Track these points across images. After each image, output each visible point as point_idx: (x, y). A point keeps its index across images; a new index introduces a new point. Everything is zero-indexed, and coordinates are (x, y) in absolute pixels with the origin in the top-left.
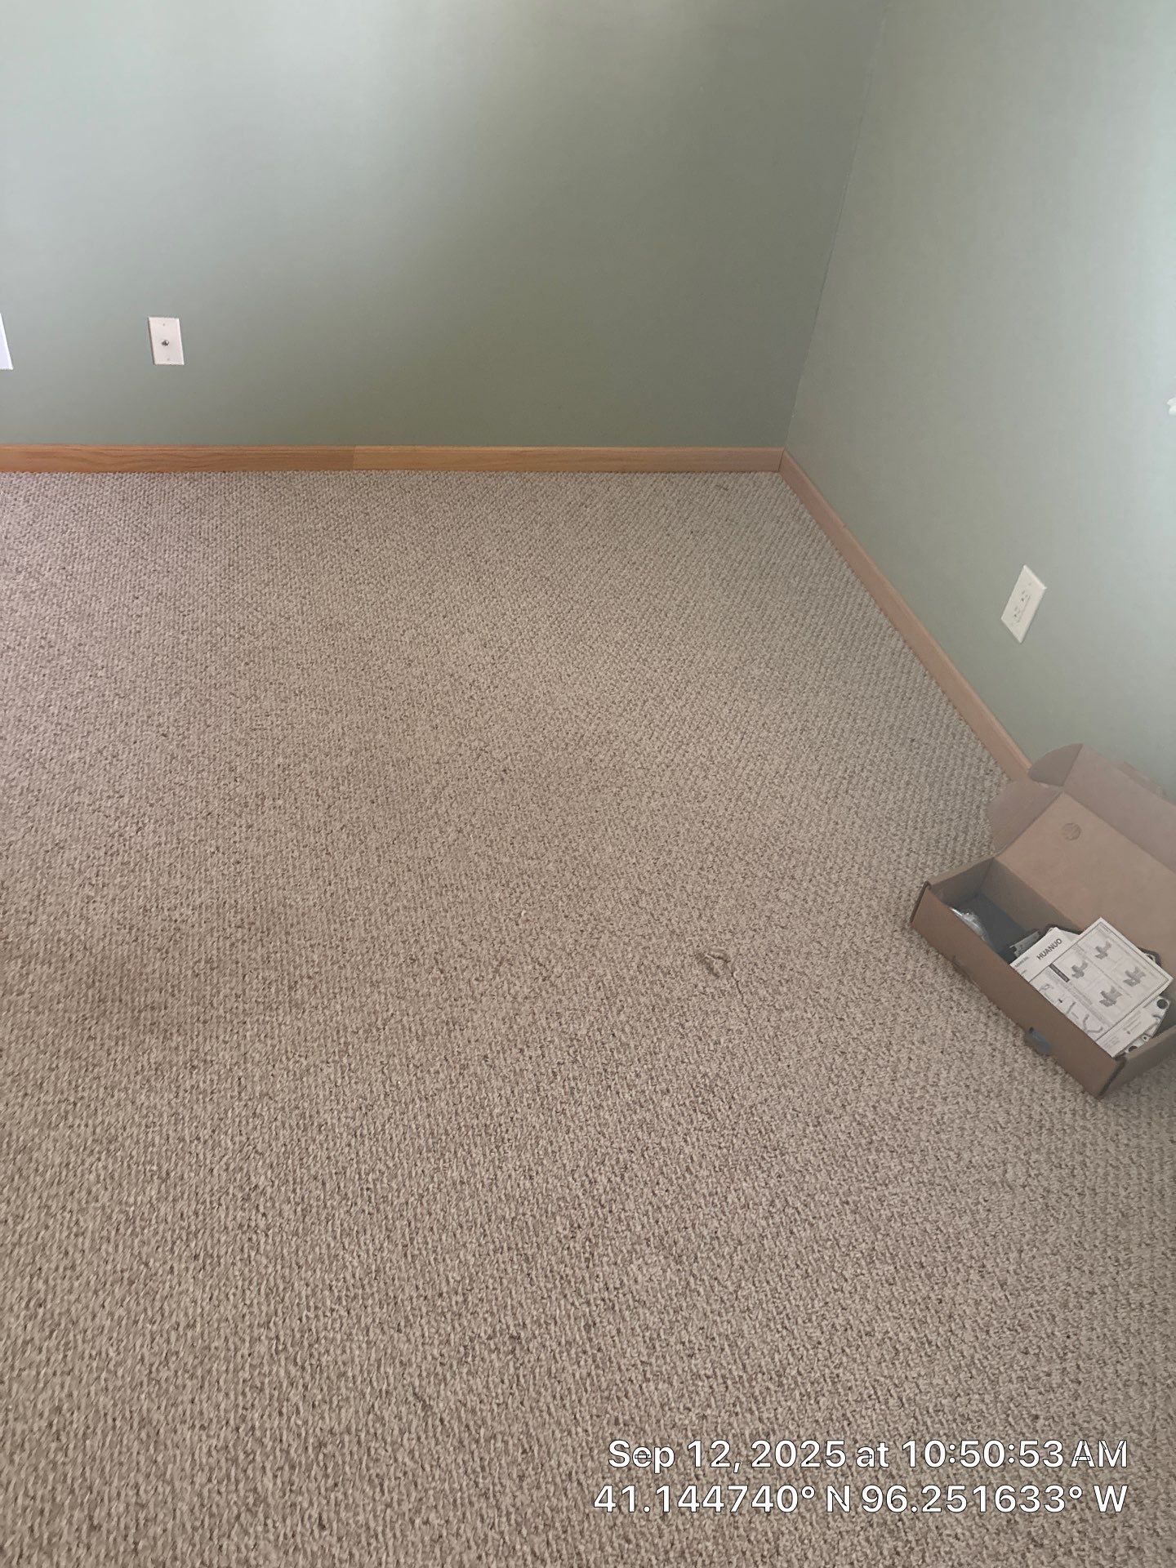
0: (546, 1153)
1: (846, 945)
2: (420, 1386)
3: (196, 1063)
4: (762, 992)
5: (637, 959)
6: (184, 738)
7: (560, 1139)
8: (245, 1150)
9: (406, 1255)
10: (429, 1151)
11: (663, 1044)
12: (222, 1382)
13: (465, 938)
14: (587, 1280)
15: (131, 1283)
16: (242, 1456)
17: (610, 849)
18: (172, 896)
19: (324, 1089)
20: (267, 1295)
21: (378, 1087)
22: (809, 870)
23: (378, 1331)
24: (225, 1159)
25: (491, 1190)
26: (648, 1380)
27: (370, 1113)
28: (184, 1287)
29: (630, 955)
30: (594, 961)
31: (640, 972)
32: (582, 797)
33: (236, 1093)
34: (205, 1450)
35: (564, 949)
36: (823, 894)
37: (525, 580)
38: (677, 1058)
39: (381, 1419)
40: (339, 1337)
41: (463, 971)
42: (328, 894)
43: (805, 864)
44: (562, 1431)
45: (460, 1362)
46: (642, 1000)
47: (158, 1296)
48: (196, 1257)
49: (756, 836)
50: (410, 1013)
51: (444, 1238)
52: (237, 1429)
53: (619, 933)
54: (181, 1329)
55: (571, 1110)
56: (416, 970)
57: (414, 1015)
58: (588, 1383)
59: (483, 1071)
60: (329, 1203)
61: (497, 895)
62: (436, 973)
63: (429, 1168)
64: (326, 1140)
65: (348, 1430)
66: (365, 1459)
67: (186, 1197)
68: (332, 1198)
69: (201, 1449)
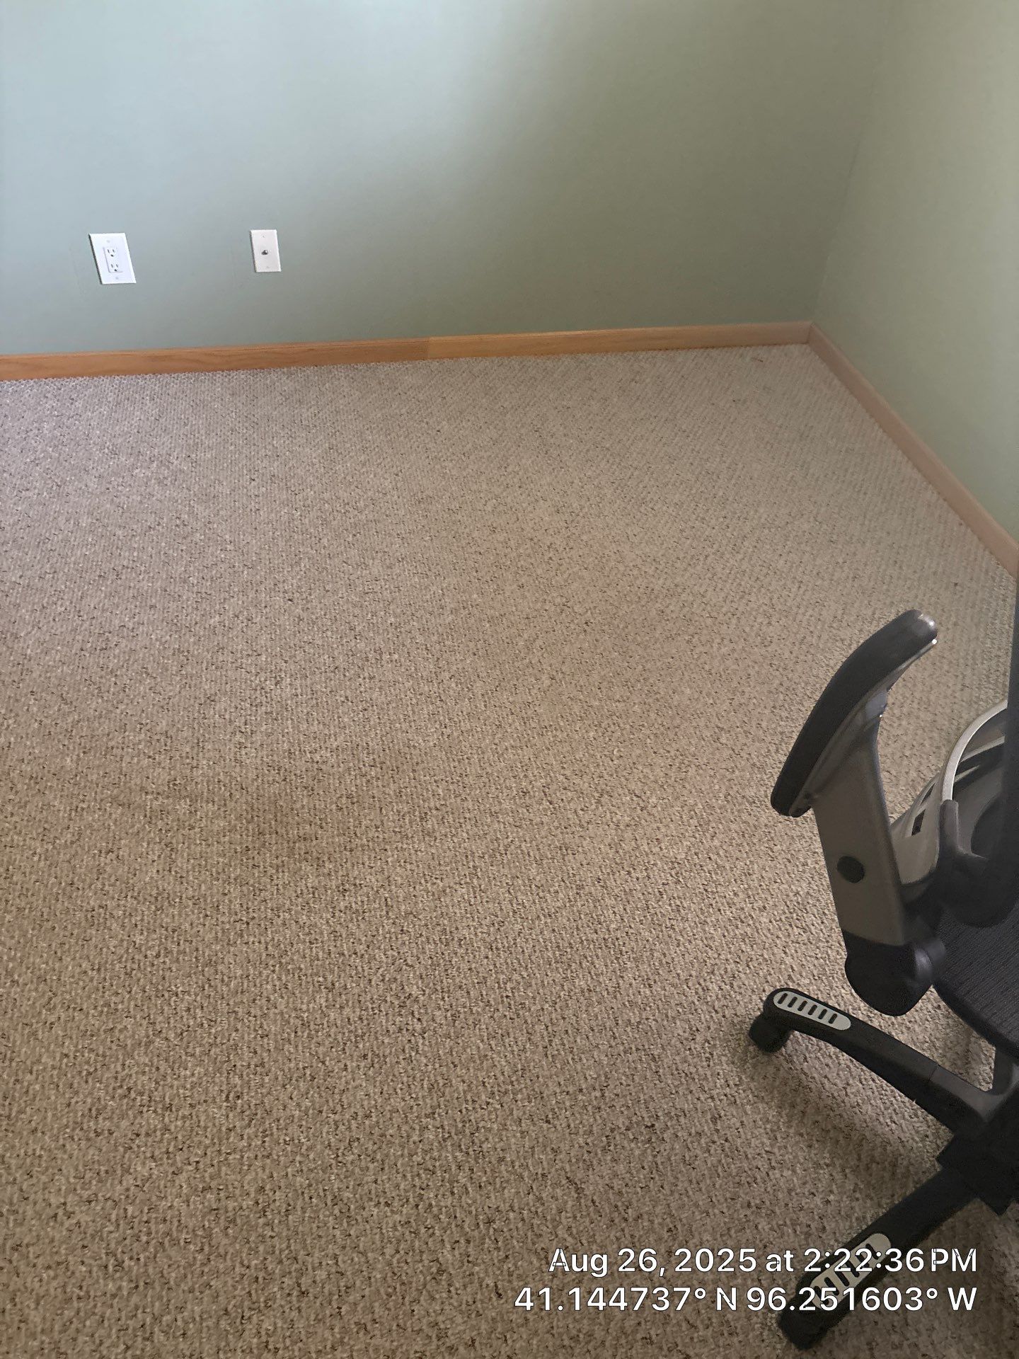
1: (913, 774)
2: (572, 1171)
3: (347, 886)
7: (672, 952)
8: (397, 963)
9: (546, 1055)
10: (557, 962)
11: (756, 866)
12: (399, 1165)
13: (568, 773)
14: (709, 1076)
15: (313, 1078)
16: (423, 1230)
17: (688, 691)
18: (312, 741)
19: (460, 909)
20: (430, 1090)
21: (506, 905)
24: (380, 971)
25: (615, 997)
27: (502, 929)
28: (358, 1082)
29: (717, 787)
30: (685, 792)
31: (728, 801)
32: (658, 645)
33: (384, 913)
34: (391, 1225)
35: (656, 782)
36: (888, 728)
37: (588, 450)
38: (770, 879)
39: (539, 1199)
41: (569, 802)
42: (445, 737)
45: (604, 1150)
46: (733, 826)
47: (337, 1091)
48: (365, 1056)
50: (528, 840)
51: (578, 1040)
52: (417, 1206)
53: (704, 767)
55: (679, 925)
56: (528, 802)
57: (531, 842)
58: (720, 1169)
59: (597, 891)
60: (474, 1009)
61: (591, 734)
62: (546, 804)
63: (558, 977)
64: (467, 953)
65: (512, 1209)
66: (529, 1233)
67: (350, 1003)
68: (476, 1005)
69: (387, 1223)
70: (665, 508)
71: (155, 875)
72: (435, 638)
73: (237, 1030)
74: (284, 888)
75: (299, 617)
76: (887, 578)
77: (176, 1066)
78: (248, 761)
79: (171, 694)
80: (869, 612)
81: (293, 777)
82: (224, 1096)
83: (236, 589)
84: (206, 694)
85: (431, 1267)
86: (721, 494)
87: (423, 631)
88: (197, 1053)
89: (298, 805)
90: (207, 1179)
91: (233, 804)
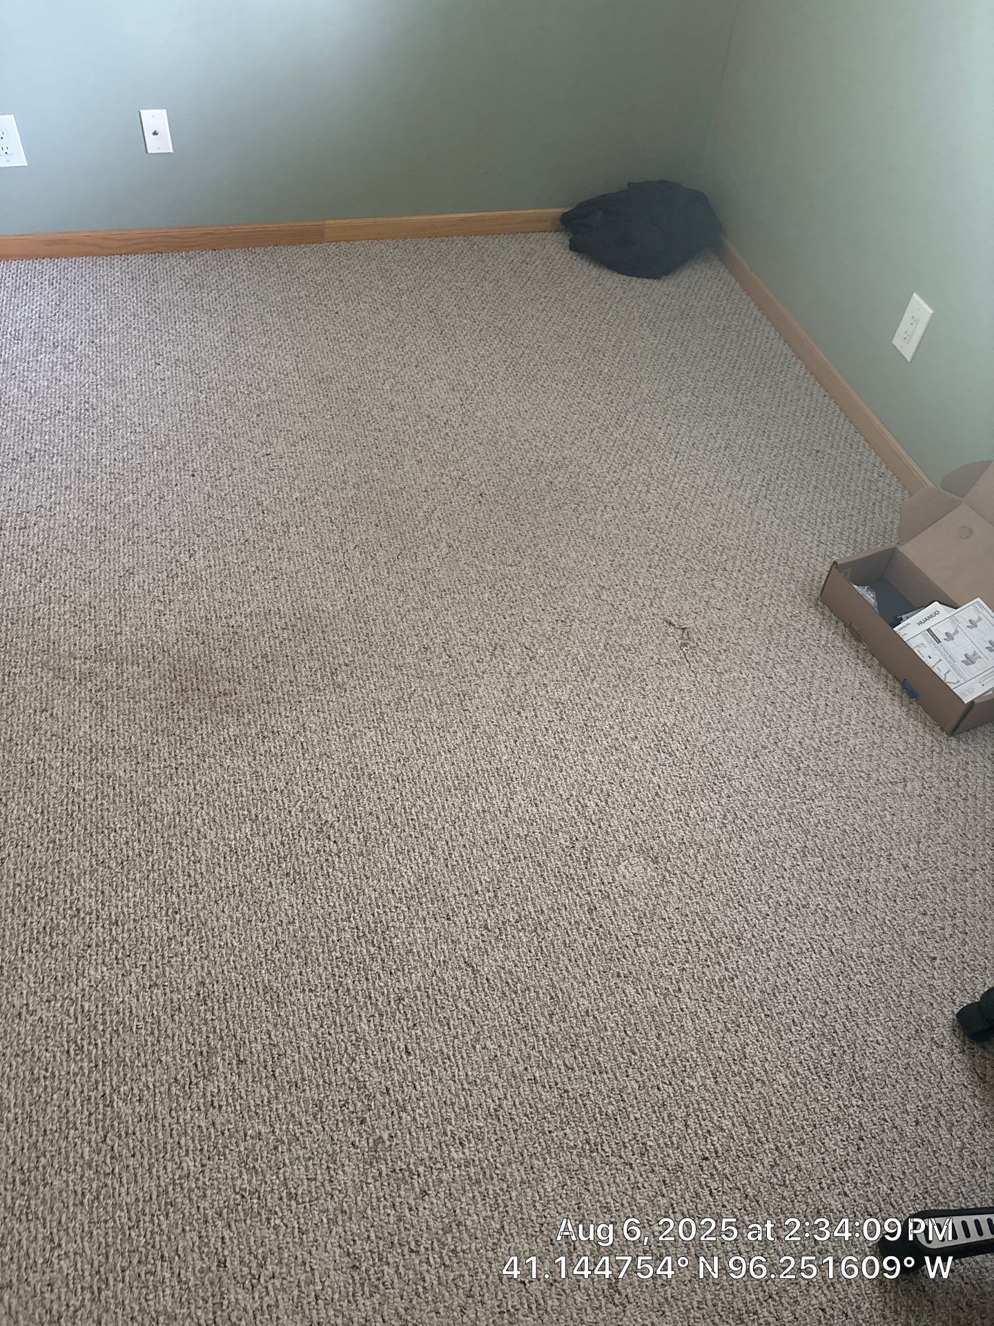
0: (546, 787)
2: (469, 957)
3: (266, 734)
4: (705, 660)
5: (603, 640)
6: (216, 480)
7: (556, 776)
8: (314, 795)
9: (447, 866)
10: (455, 789)
11: (629, 703)
12: (321, 960)
13: (465, 630)
14: (586, 876)
15: (241, 895)
16: (343, 1009)
17: (574, 555)
18: (227, 608)
19: (370, 748)
20: (345, 898)
21: (410, 744)
22: (738, 562)
23: (432, 920)
24: (299, 804)
25: (507, 816)
26: (639, 946)
27: (407, 764)
28: (282, 896)
29: (598, 638)
30: (569, 643)
31: (607, 650)
32: (547, 513)
33: (300, 755)
34: (315, 1006)
35: (544, 635)
36: (750, 581)
38: (641, 713)
39: (442, 980)
40: (403, 926)
41: (466, 655)
42: (352, 601)
43: (734, 558)
44: (579, 983)
45: (497, 939)
46: (610, 671)
47: (263, 904)
48: (288, 874)
49: (692, 537)
50: (429, 689)
51: (474, 851)
52: (337, 991)
53: (587, 621)
54: (284, 925)
55: (563, 755)
56: (429, 656)
57: (432, 690)
58: (595, 949)
59: (490, 730)
60: (383, 831)
61: (486, 595)
62: (445, 658)
63: (458, 802)
64: (376, 785)
65: (419, 989)
66: (434, 1007)
67: (273, 832)
68: (385, 826)
69: (312, 1005)
70: (554, 385)
71: (88, 731)
72: (338, 512)
73: (171, 858)
74: (208, 737)
75: (208, 494)
76: (757, 447)
77: (120, 889)
78: (168, 627)
79: (92, 568)
80: (739, 478)
81: (212, 641)
82: (164, 912)
83: (147, 469)
84: (124, 568)
85: (350, 1036)
86: (606, 370)
87: (326, 505)
88: (138, 879)
89: (217, 665)
90: (154, 978)
91: (156, 665)
